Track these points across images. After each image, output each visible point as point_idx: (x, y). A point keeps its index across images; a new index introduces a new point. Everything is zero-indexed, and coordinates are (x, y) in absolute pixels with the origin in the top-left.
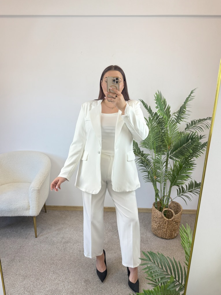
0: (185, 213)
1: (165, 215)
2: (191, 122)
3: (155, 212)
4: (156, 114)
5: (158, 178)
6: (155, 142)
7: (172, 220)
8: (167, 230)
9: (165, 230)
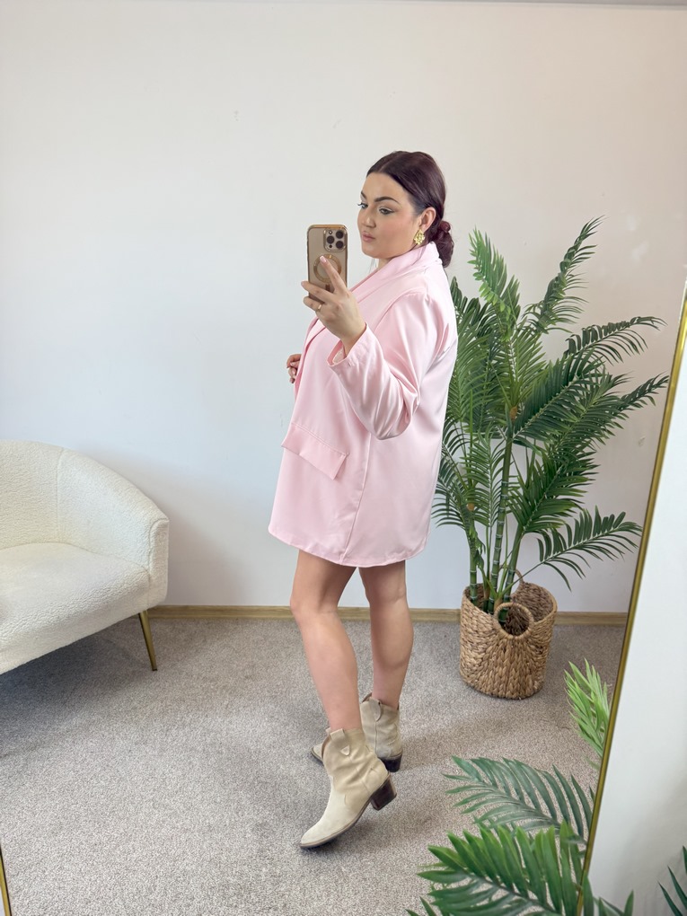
3: (471, 615)
4: (475, 302)
5: (480, 510)
6: (472, 396)
7: (526, 639)
8: (508, 672)
9: (502, 671)
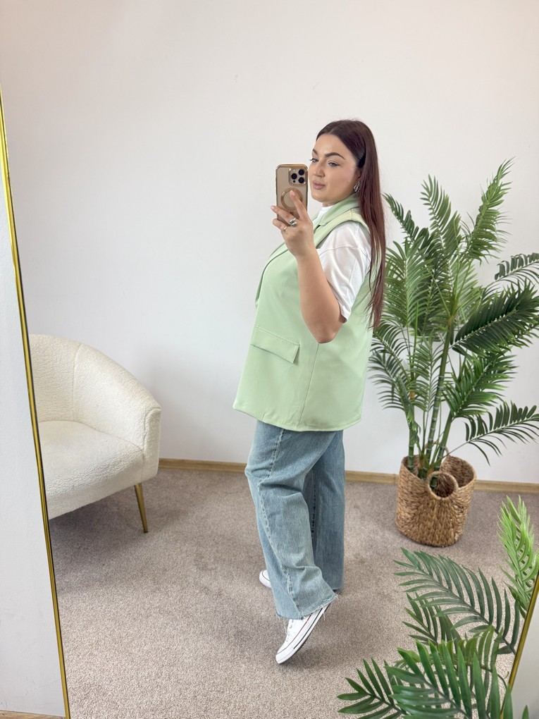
2: (513, 259)
3: (406, 479)
4: (425, 231)
5: (420, 398)
6: (418, 306)
7: (451, 500)
8: (435, 526)
9: (430, 524)
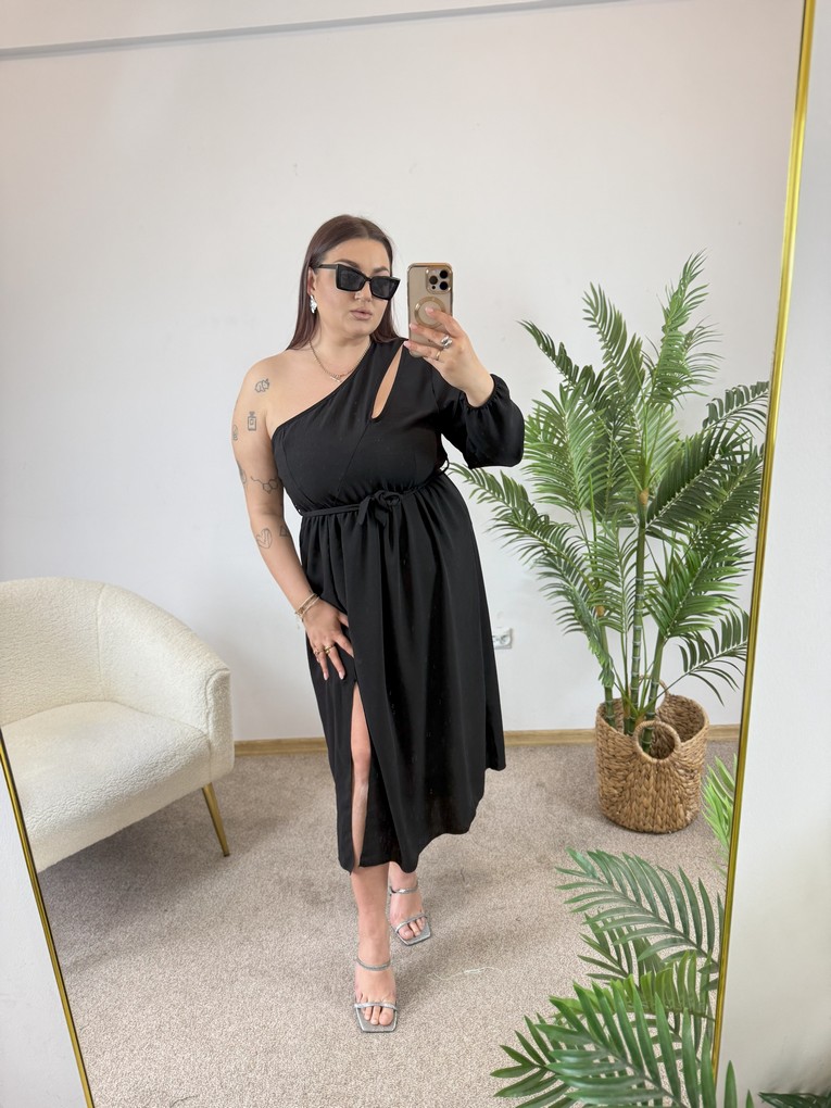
0: (721, 738)
1: (645, 747)
3: (606, 737)
4: (588, 371)
6: (592, 480)
8: (655, 801)
9: (646, 801)
